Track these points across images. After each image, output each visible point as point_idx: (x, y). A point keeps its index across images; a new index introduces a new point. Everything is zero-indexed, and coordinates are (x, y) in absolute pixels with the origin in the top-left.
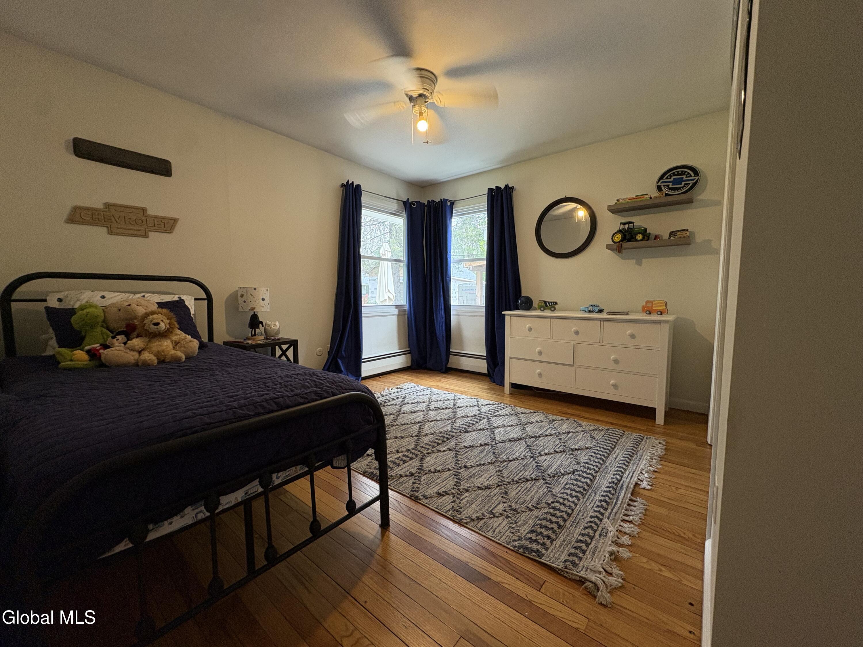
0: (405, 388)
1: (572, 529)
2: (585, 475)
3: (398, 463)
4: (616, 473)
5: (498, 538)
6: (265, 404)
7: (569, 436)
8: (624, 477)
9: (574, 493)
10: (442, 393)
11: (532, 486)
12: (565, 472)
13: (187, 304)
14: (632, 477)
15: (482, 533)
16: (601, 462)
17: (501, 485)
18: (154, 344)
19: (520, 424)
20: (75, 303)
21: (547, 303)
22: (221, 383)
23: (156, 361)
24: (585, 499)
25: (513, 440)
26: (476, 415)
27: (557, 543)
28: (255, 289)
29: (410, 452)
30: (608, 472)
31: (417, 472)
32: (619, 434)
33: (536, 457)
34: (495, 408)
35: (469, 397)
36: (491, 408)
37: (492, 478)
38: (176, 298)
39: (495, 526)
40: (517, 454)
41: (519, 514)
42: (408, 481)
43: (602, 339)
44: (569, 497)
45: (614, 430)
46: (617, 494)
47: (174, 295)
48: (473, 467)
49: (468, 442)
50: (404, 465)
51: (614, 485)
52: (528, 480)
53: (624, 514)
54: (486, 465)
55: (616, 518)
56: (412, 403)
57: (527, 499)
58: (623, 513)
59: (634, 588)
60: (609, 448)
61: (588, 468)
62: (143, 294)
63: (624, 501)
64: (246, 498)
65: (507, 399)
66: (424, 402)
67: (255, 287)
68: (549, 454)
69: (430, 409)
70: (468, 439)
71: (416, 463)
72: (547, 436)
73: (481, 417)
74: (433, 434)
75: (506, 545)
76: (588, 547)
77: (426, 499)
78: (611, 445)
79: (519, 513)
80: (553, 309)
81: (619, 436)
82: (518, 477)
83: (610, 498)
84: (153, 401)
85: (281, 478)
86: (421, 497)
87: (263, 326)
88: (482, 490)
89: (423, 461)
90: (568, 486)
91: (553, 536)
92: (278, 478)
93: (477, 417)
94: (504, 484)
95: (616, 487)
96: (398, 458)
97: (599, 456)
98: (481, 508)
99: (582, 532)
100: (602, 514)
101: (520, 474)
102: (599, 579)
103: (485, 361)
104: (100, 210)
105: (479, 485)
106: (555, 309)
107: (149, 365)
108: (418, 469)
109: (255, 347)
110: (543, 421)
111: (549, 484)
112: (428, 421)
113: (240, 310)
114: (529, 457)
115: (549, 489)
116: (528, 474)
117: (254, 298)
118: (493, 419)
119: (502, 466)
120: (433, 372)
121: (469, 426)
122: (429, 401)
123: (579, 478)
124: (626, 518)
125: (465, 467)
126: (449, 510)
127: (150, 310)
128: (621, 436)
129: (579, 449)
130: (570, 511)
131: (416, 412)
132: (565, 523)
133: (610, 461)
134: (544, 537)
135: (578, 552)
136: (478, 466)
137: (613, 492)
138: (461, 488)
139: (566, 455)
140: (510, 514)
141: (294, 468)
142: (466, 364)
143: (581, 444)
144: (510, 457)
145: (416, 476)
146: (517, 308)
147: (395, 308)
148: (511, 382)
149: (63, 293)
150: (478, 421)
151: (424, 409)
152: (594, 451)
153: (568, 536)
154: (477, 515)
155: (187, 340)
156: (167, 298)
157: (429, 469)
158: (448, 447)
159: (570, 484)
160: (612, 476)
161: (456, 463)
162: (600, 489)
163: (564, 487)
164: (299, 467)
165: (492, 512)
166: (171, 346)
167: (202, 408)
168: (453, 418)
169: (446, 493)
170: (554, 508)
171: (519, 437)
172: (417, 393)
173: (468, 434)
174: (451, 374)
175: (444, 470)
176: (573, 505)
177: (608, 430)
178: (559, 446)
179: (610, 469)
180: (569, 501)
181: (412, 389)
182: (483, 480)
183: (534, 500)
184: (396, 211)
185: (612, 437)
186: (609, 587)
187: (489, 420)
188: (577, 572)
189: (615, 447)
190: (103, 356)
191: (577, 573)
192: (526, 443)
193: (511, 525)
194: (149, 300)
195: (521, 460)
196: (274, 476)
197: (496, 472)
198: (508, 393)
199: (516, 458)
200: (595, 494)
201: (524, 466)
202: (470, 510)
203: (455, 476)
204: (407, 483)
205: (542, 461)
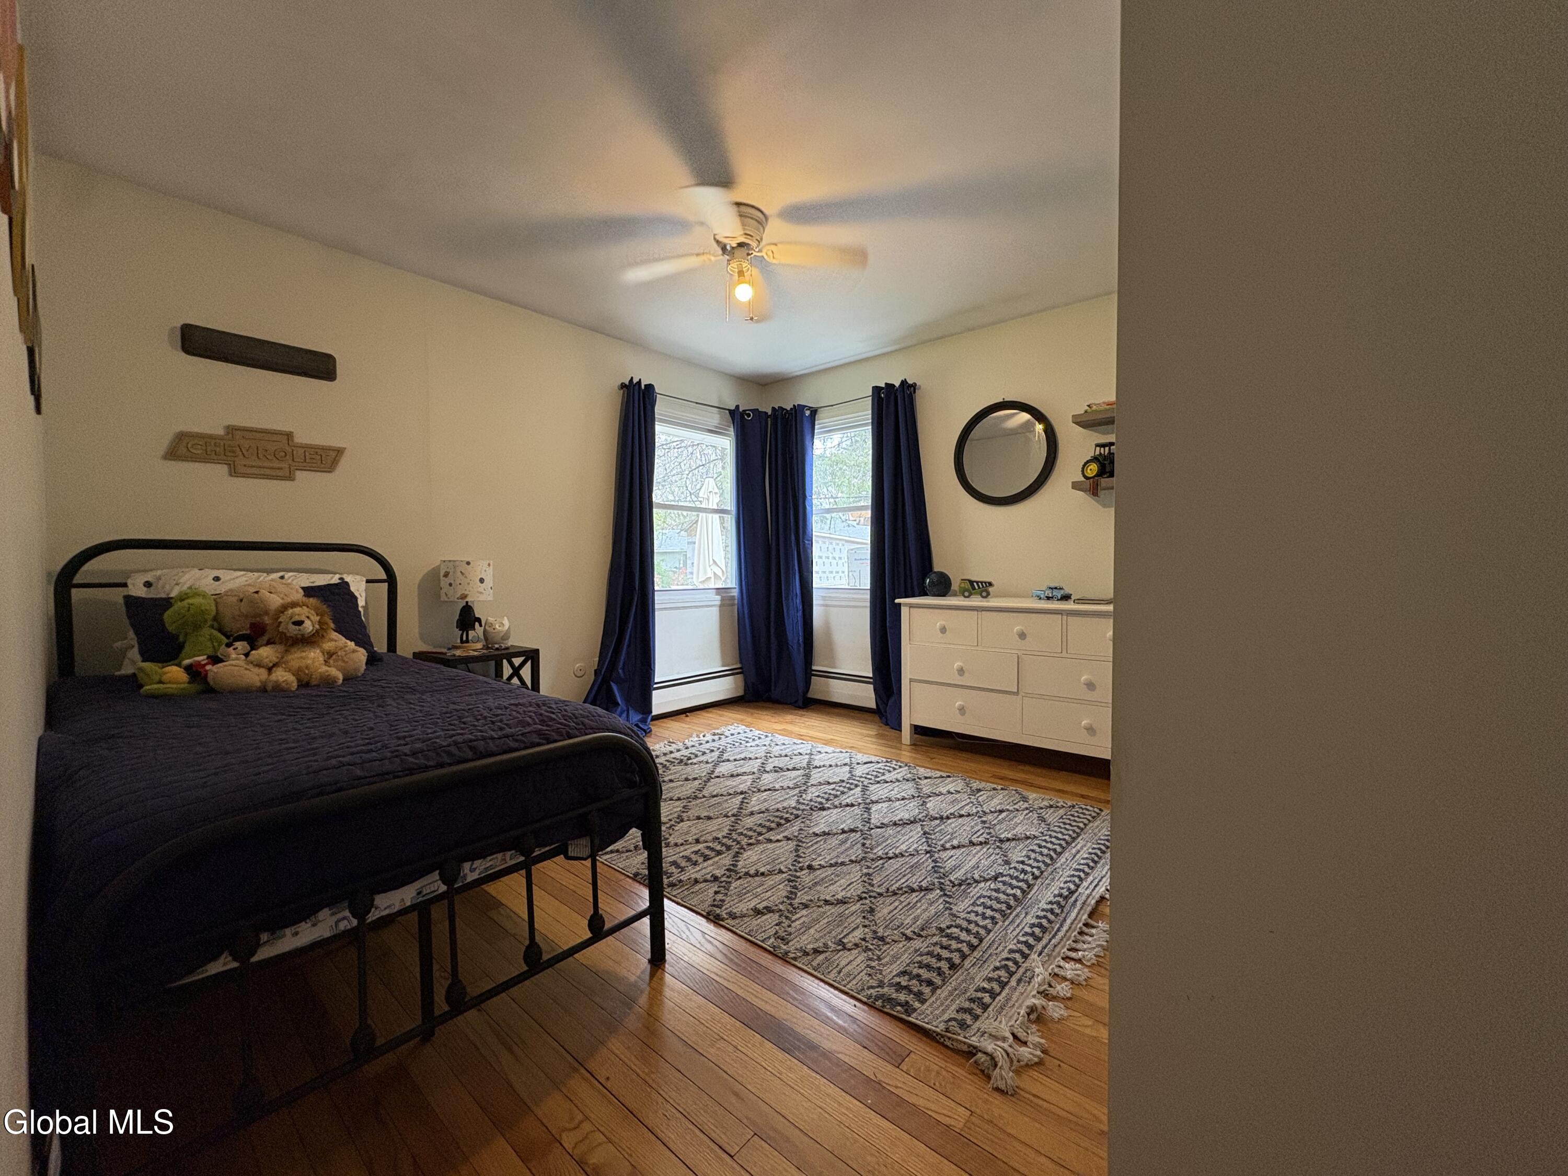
0: (727, 733)
1: (973, 971)
2: (1014, 882)
3: (694, 859)
4: (1069, 879)
5: (843, 983)
6: (453, 749)
7: (1000, 817)
8: (1082, 886)
9: (989, 913)
10: (792, 743)
11: (919, 901)
12: (981, 877)
13: (352, 589)
14: (1096, 886)
15: (819, 975)
16: (1048, 861)
17: (866, 898)
18: (293, 656)
19: (918, 797)
20: (171, 590)
21: (975, 584)
22: (392, 717)
23: (295, 685)
24: (1007, 923)
25: (901, 822)
26: (843, 781)
27: (943, 993)
28: (468, 563)
29: (719, 842)
30: (1057, 878)
31: (725, 874)
32: (1090, 815)
33: (934, 852)
34: (880, 768)
35: (838, 750)
36: (872, 769)
37: (852, 886)
38: (335, 579)
39: (843, 963)
40: (903, 847)
41: (888, 946)
42: (708, 889)
43: (1064, 647)
44: (979, 919)
45: (1084, 807)
46: (1063, 915)
47: (332, 575)
48: (824, 867)
49: (822, 826)
50: (705, 864)
51: (1061, 900)
52: (913, 890)
53: (1069, 947)
54: (845, 865)
55: (1054, 954)
56: (735, 760)
57: (906, 922)
58: (1067, 946)
59: (1059, 1066)
60: (1067, 837)
61: (1023, 871)
62: (281, 574)
63: (1073, 926)
64: (418, 901)
65: (906, 755)
66: (757, 758)
67: (467, 560)
68: (959, 847)
69: (765, 771)
70: (822, 822)
71: (726, 860)
72: (961, 816)
73: (852, 784)
74: (763, 812)
75: (855, 994)
76: (994, 999)
77: (733, 919)
78: (1071, 833)
79: (888, 943)
80: (984, 594)
81: (1089, 817)
82: (897, 885)
83: (1050, 922)
84: (280, 744)
85: (477, 872)
86: (725, 916)
87: (481, 625)
88: (831, 906)
89: (738, 857)
90: (982, 900)
91: (938, 981)
92: (472, 870)
93: (844, 784)
94: (870, 897)
95: (1064, 902)
96: (696, 852)
97: (1045, 851)
98: (825, 935)
99: (989, 975)
100: (1030, 947)
101: (903, 881)
102: (1000, 1049)
103: (872, 686)
104: (220, 438)
105: (828, 898)
106: (988, 594)
107: (283, 690)
108: (728, 870)
109: (466, 661)
110: (959, 792)
111: (950, 897)
112: (759, 790)
113: (442, 599)
114: (923, 852)
115: (947, 905)
116: (917, 879)
117: (466, 577)
118: (872, 788)
119: (873, 866)
120: (781, 706)
121: (828, 800)
122: (766, 756)
123: (1003, 888)
124: (1073, 955)
125: (810, 867)
126: (769, 938)
127: (289, 600)
128: (1093, 817)
129: (1014, 839)
130: (975, 942)
131: (740, 775)
132: (962, 961)
133: (1063, 860)
134: (921, 982)
135: (975, 1007)
136: (831, 865)
137: (1057, 911)
138: (796, 902)
139: (988, 849)
140: (872, 944)
141: (500, 856)
142: (841, 692)
143: (1019, 830)
144: (891, 852)
145: (721, 882)
146: (923, 593)
147: (714, 593)
148: (912, 723)
149: (154, 573)
150: (846, 790)
151: (755, 770)
152: (1038, 842)
153: (964, 981)
154: (816, 945)
155: (347, 649)
156: (321, 580)
157: (747, 870)
158: (785, 834)
159: (984, 897)
160: (1062, 885)
161: (795, 861)
162: (1036, 907)
163: (974, 903)
164: (509, 853)
165: (841, 941)
166: (321, 659)
167: (352, 754)
168: (802, 787)
169: (769, 910)
170: (949, 936)
171: (912, 819)
172: (747, 742)
173: (825, 813)
174: (814, 710)
175: (771, 873)
176: (982, 932)
177: (1073, 806)
178: (979, 834)
179: (1061, 873)
180: (977, 925)
181: (740, 736)
182: (837, 890)
183: (918, 923)
184: (716, 427)
185: (1076, 819)
186: (1015, 1062)
187: (865, 789)
188: (965, 1037)
189: (1078, 836)
190: (210, 675)
191: (964, 1040)
192: (922, 829)
193: (869, 963)
194: (289, 584)
195: (908, 856)
196: (467, 866)
197: (861, 877)
198: (909, 743)
199: (901, 854)
200: (1026, 914)
201: (912, 866)
202: (804, 938)
203: (789, 882)
204: (706, 893)
205: (945, 859)
